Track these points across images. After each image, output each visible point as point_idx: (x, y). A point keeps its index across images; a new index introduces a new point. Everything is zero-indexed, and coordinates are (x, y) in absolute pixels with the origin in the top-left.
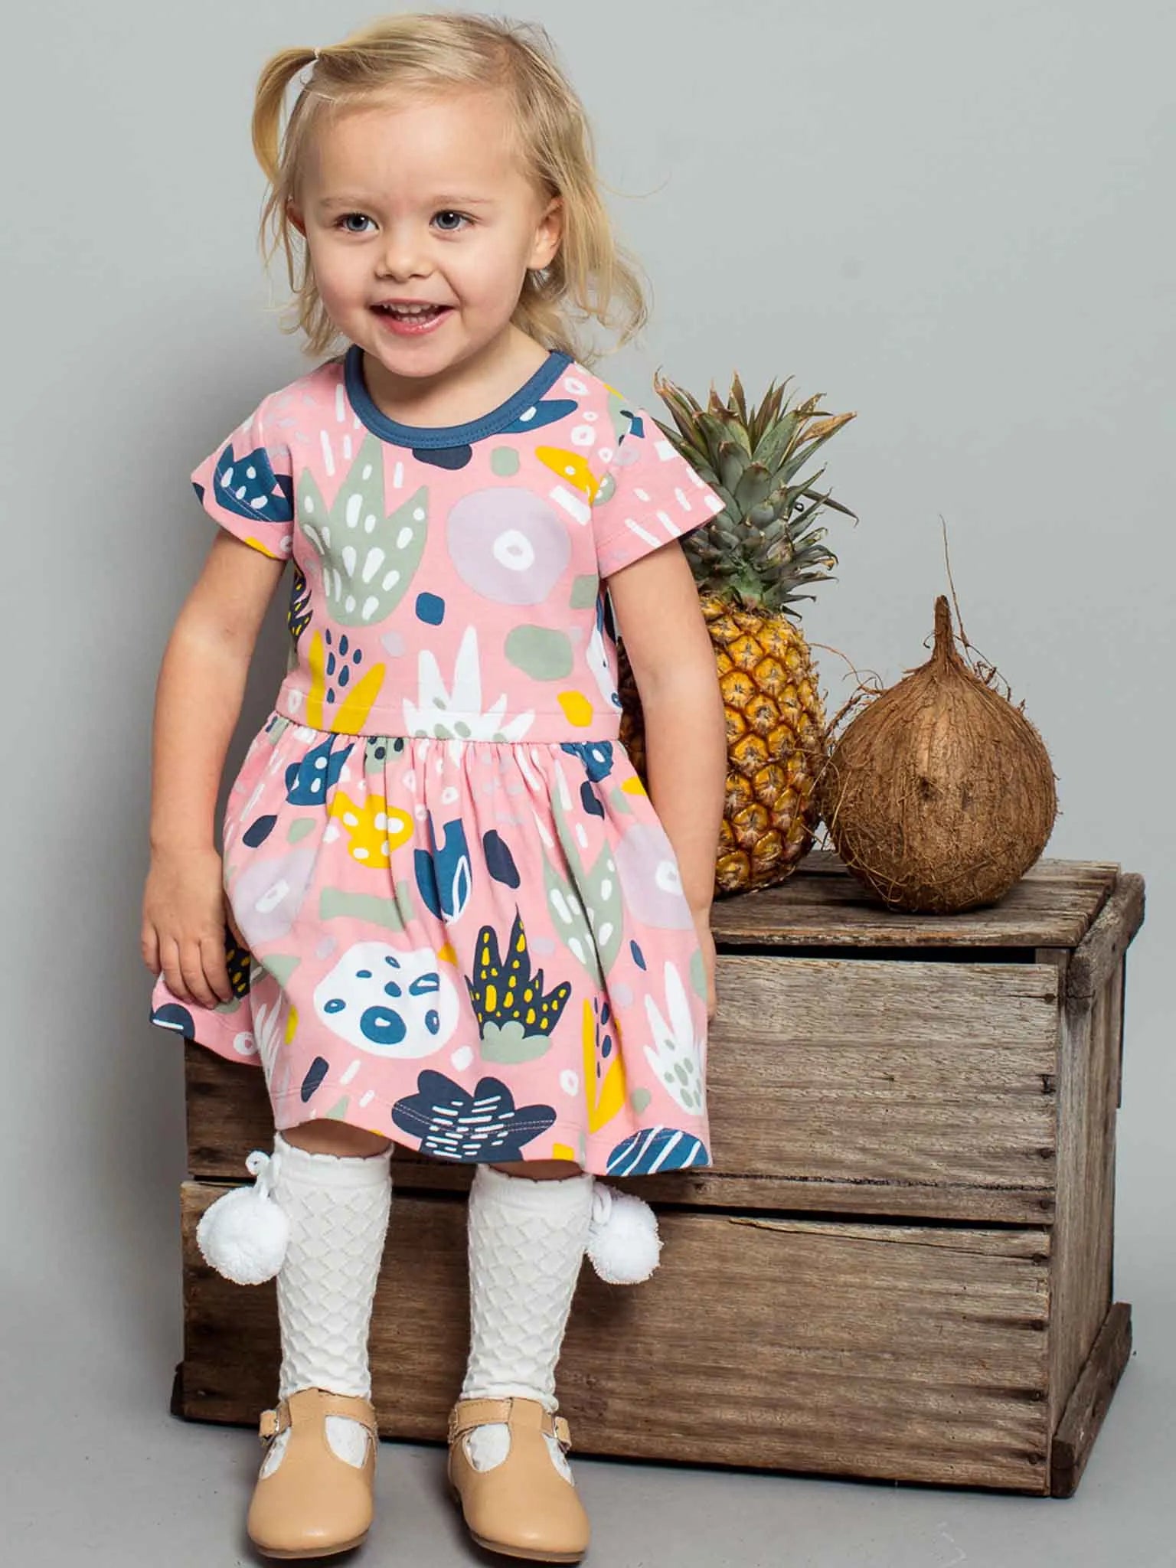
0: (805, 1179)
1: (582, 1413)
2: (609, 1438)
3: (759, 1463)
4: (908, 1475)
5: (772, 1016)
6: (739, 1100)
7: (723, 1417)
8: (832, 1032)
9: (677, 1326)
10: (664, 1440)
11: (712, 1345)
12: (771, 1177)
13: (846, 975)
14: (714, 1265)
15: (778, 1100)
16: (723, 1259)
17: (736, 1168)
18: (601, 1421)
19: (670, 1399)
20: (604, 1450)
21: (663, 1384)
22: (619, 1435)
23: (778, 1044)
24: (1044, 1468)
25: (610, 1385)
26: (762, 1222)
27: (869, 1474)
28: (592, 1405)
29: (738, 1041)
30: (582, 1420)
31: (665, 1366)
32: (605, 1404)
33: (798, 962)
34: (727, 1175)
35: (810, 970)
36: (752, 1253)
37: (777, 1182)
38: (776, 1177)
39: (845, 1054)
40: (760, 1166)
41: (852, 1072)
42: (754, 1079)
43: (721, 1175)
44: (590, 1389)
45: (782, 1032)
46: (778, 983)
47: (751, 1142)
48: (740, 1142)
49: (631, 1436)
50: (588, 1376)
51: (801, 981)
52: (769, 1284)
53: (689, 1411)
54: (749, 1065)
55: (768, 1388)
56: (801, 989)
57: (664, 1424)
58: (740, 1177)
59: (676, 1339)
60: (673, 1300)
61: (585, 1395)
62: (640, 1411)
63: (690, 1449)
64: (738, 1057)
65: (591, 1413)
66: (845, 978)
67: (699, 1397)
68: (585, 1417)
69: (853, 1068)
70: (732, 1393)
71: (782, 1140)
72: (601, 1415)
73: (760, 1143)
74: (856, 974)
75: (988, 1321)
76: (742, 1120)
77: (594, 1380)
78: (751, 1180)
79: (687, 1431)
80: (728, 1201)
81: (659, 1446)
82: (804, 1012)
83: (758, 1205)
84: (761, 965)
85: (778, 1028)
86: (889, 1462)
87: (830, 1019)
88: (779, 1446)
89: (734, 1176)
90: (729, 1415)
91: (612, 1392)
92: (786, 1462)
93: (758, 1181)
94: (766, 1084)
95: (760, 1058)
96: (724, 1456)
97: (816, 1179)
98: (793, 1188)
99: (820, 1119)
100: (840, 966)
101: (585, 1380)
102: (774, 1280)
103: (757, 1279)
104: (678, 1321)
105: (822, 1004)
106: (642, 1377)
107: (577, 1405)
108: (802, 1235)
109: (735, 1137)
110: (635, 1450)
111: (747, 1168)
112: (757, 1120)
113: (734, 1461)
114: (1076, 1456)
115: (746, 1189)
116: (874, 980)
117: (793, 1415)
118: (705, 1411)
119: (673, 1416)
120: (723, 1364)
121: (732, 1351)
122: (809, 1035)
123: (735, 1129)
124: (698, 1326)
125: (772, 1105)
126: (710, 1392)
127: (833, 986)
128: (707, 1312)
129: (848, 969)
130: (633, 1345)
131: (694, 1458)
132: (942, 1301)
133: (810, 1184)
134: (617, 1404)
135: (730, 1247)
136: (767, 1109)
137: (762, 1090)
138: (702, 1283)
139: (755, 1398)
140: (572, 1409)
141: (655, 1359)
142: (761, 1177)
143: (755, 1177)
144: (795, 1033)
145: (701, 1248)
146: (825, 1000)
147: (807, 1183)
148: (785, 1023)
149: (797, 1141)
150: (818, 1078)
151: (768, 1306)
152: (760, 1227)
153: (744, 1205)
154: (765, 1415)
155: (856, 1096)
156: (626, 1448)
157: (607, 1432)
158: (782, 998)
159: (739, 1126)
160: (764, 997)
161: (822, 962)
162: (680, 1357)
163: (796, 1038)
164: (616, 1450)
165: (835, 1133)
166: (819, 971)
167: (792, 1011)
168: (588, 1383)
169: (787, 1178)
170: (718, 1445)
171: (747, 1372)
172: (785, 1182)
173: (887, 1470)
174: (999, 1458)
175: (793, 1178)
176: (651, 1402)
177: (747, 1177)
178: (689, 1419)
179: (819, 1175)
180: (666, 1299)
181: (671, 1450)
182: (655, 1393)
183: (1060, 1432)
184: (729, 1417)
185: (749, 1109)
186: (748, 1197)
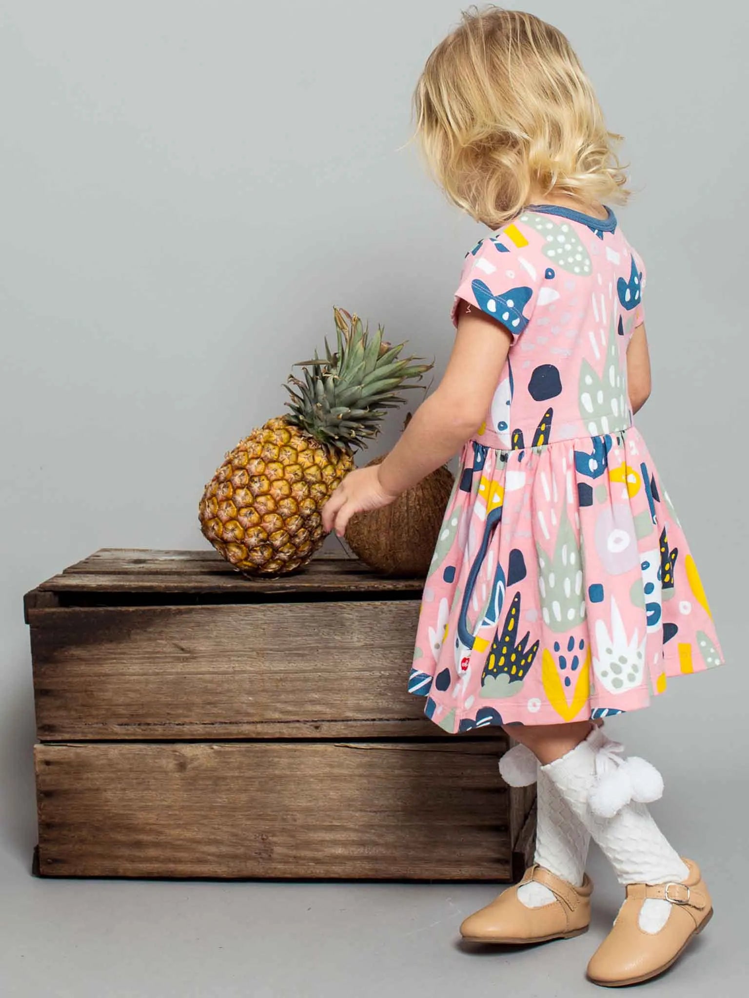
0: (374, 720)
1: (260, 856)
2: (275, 868)
3: (357, 877)
4: (437, 876)
5: (352, 633)
6: (336, 680)
7: (337, 852)
8: (384, 640)
9: (309, 804)
10: (305, 867)
11: (328, 813)
12: (355, 720)
13: (390, 609)
14: (327, 770)
15: (357, 678)
16: (331, 766)
17: (337, 717)
18: (270, 859)
19: (307, 844)
20: (273, 875)
21: (303, 836)
22: (280, 866)
23: (356, 648)
24: (509, 867)
25: (275, 839)
26: (352, 745)
27: (416, 877)
28: (266, 851)
29: (335, 648)
30: (261, 860)
31: (302, 827)
32: (272, 850)
33: (364, 604)
34: (332, 721)
35: (371, 607)
36: (347, 762)
37: (359, 723)
38: (358, 720)
39: (392, 651)
40: (350, 714)
41: (396, 661)
42: (344, 668)
43: (328, 721)
44: (263, 843)
45: (358, 641)
46: (354, 615)
47: (344, 702)
48: (338, 702)
49: (286, 867)
50: (262, 836)
51: (367, 613)
52: (357, 778)
53: (317, 850)
54: (341, 660)
55: (360, 834)
56: (366, 618)
57: (304, 858)
58: (339, 721)
59: (308, 811)
60: (306, 790)
61: (262, 846)
62: (291, 852)
63: (319, 871)
64: (336, 657)
65: (264, 855)
66: (390, 611)
67: (322, 842)
68: (261, 858)
69: (396, 659)
70: (341, 839)
71: (361, 700)
72: (270, 856)
73: (349, 702)
74: (396, 608)
75: (477, 790)
76: (339, 691)
77: (265, 837)
78: (345, 722)
79: (317, 861)
80: (333, 734)
81: (302, 871)
82: (368, 630)
83: (349, 736)
84: (345, 606)
85: (355, 639)
86: (427, 870)
87: (383, 633)
88: (367, 866)
89: (336, 721)
90: (339, 851)
91: (275, 843)
92: (371, 874)
93: (349, 723)
94: (350, 670)
95: (347, 656)
96: (339, 874)
97: (381, 720)
98: (367, 725)
99: (381, 687)
100: (388, 604)
101: (260, 837)
102: (360, 776)
103: (351, 776)
104: (310, 801)
105: (379, 625)
106: (291, 833)
107: (257, 851)
108: (374, 751)
109: (335, 700)
110: (288, 874)
111: (343, 716)
112: (347, 690)
113: (343, 875)
114: (526, 861)
115: (343, 727)
116: (405, 611)
117: (374, 849)
118: (326, 850)
119: (309, 854)
120: (336, 823)
121: (339, 815)
122: (372, 642)
123: (336, 695)
124: (321, 803)
125: (355, 681)
126: (328, 839)
127: (384, 615)
128: (325, 796)
129: (392, 606)
130: (285, 817)
131: (322, 876)
132: (450, 780)
133: (376, 722)
134: (278, 850)
135: (337, 760)
136: (352, 684)
137: (349, 673)
138: (321, 781)
139: (353, 841)
140: (254, 854)
141: (299, 822)
142: (351, 720)
143: (348, 721)
144: (365, 642)
145: (320, 761)
146: (380, 624)
147: (375, 722)
148: (359, 636)
149: (369, 699)
150: (378, 665)
151: (357, 790)
152: (351, 748)
153: (342, 736)
154: (359, 850)
155: (399, 674)
156: (285, 873)
157: (274, 865)
158: (357, 623)
159: (337, 694)
160: (348, 624)
161: (378, 603)
162: (311, 821)
163: (366, 645)
164: (278, 874)
165: (389, 694)
166: (376, 608)
167: (362, 630)
168: (263, 839)
169: (364, 720)
170: (334, 867)
171: (348, 827)
172: (364, 722)
173: (426, 875)
174: (485, 864)
175: (367, 720)
176: (297, 847)
177: (343, 721)
178: (319, 855)
179: (381, 717)
180: (302, 790)
181: (309, 872)
182: (298, 841)
183: (516, 848)
184: (340, 852)
185: (342, 684)
186: (345, 732)
